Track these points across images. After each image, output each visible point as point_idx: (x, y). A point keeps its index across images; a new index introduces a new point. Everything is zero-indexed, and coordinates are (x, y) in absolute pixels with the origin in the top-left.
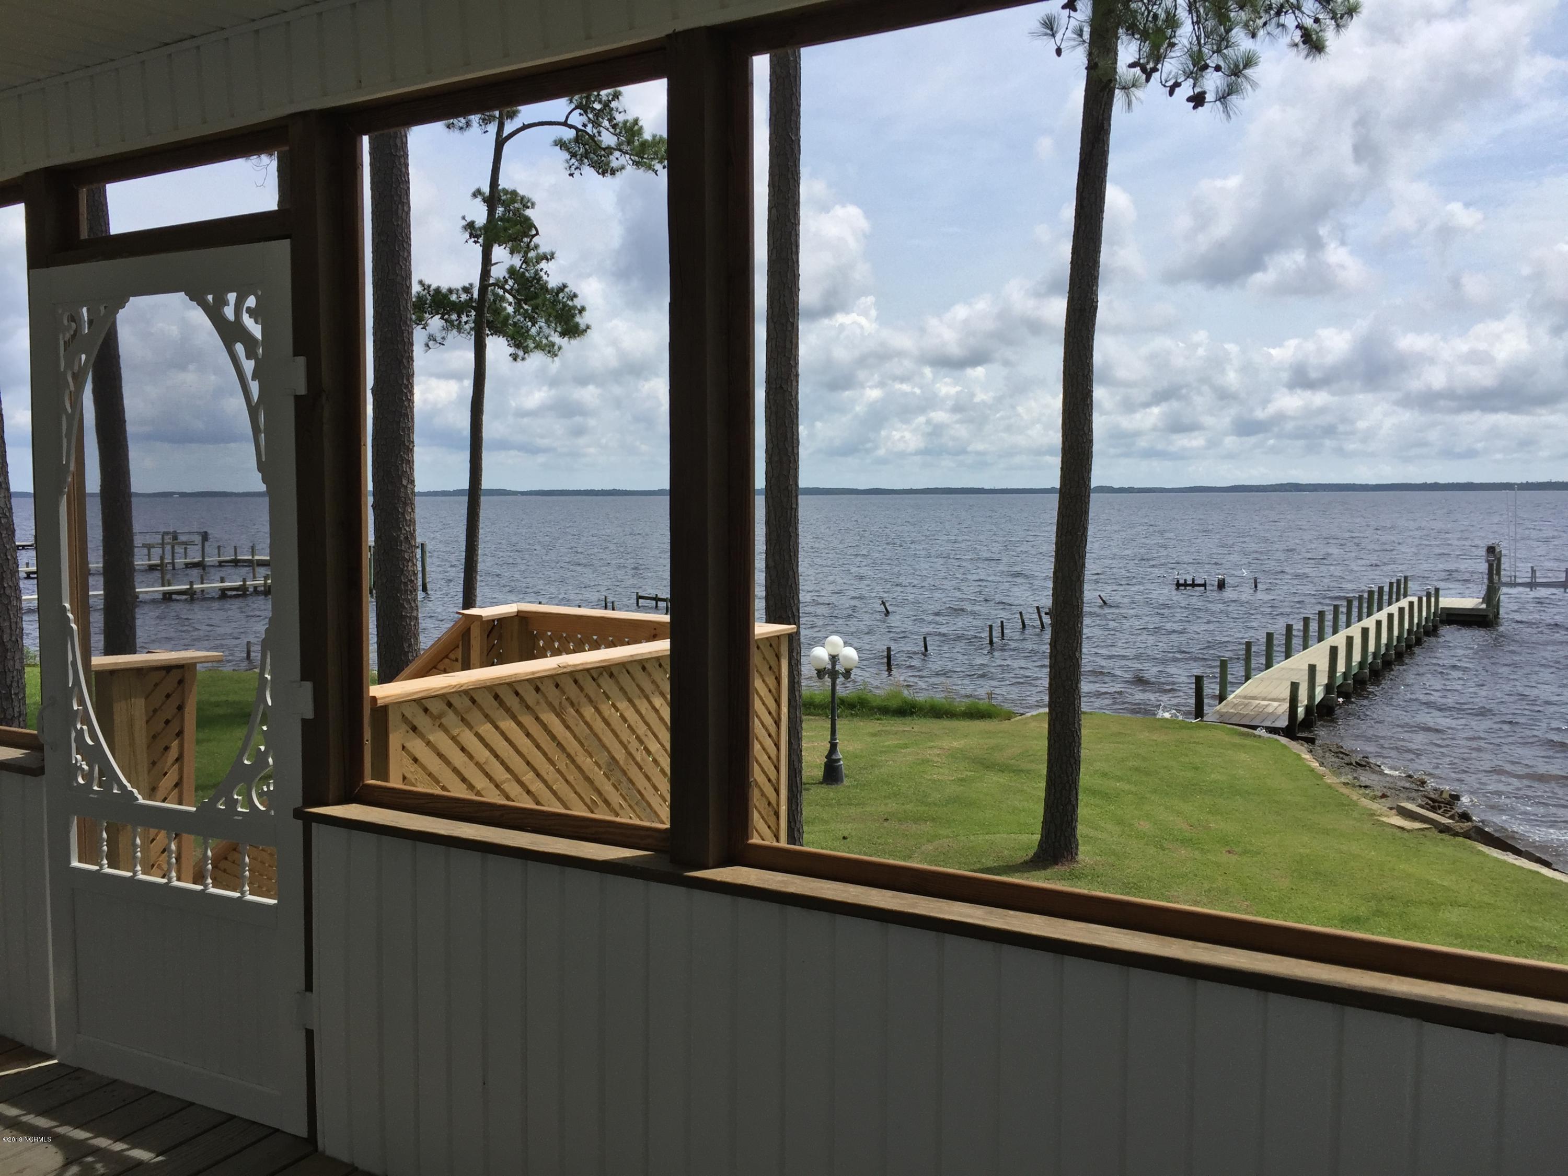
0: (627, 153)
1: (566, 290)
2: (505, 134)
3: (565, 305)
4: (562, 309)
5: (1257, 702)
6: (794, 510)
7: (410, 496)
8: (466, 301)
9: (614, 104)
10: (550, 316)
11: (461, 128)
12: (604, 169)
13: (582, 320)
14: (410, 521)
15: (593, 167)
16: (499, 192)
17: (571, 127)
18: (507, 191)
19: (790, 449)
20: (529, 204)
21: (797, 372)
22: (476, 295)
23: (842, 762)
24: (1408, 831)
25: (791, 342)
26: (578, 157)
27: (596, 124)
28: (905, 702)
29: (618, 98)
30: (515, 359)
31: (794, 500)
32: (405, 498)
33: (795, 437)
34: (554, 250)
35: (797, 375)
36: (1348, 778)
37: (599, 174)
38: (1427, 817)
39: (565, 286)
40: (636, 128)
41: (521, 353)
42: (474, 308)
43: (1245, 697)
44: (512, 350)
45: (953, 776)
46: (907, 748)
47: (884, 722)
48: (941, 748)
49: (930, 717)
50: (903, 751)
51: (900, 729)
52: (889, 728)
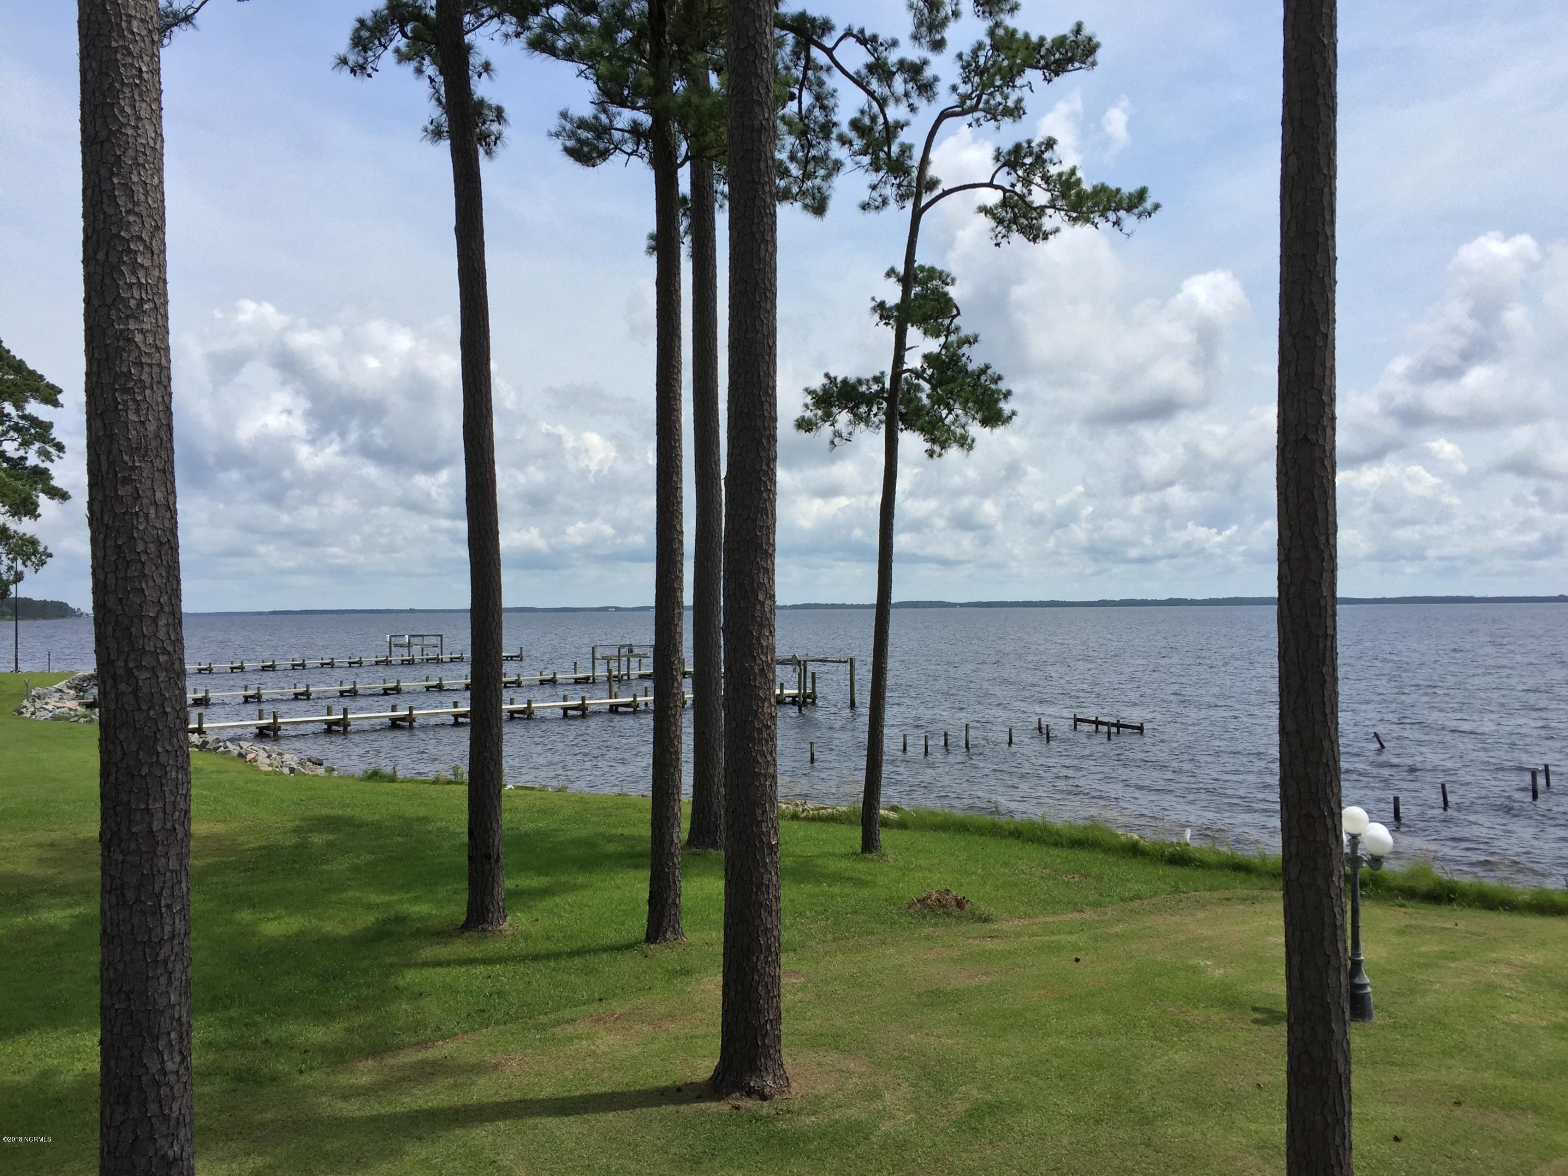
0: (1063, 210)
1: (989, 371)
2: (923, 203)
3: (986, 388)
4: (983, 394)
6: (1329, 639)
7: (768, 615)
8: (876, 391)
9: (1046, 156)
10: (967, 401)
11: (877, 208)
12: (1035, 234)
13: (1006, 407)
14: (767, 647)
15: (1023, 233)
16: (915, 270)
17: (997, 187)
18: (924, 267)
19: (1322, 540)
20: (949, 280)
21: (1333, 413)
22: (887, 385)
23: (1369, 989)
25: (1324, 367)
26: (1005, 224)
27: (1027, 182)
28: (1440, 884)
29: (1052, 148)
30: (931, 456)
31: (1329, 622)
32: (761, 618)
33: (1330, 519)
34: (977, 333)
35: (1333, 419)
37: (1030, 240)
39: (987, 367)
40: (1073, 179)
41: (937, 448)
42: (884, 399)
44: (928, 446)
45: (1542, 1019)
46: (1455, 959)
47: (1410, 910)
48: (1510, 964)
49: (1478, 908)
50: (1453, 965)
51: (1437, 924)
52: (1419, 922)
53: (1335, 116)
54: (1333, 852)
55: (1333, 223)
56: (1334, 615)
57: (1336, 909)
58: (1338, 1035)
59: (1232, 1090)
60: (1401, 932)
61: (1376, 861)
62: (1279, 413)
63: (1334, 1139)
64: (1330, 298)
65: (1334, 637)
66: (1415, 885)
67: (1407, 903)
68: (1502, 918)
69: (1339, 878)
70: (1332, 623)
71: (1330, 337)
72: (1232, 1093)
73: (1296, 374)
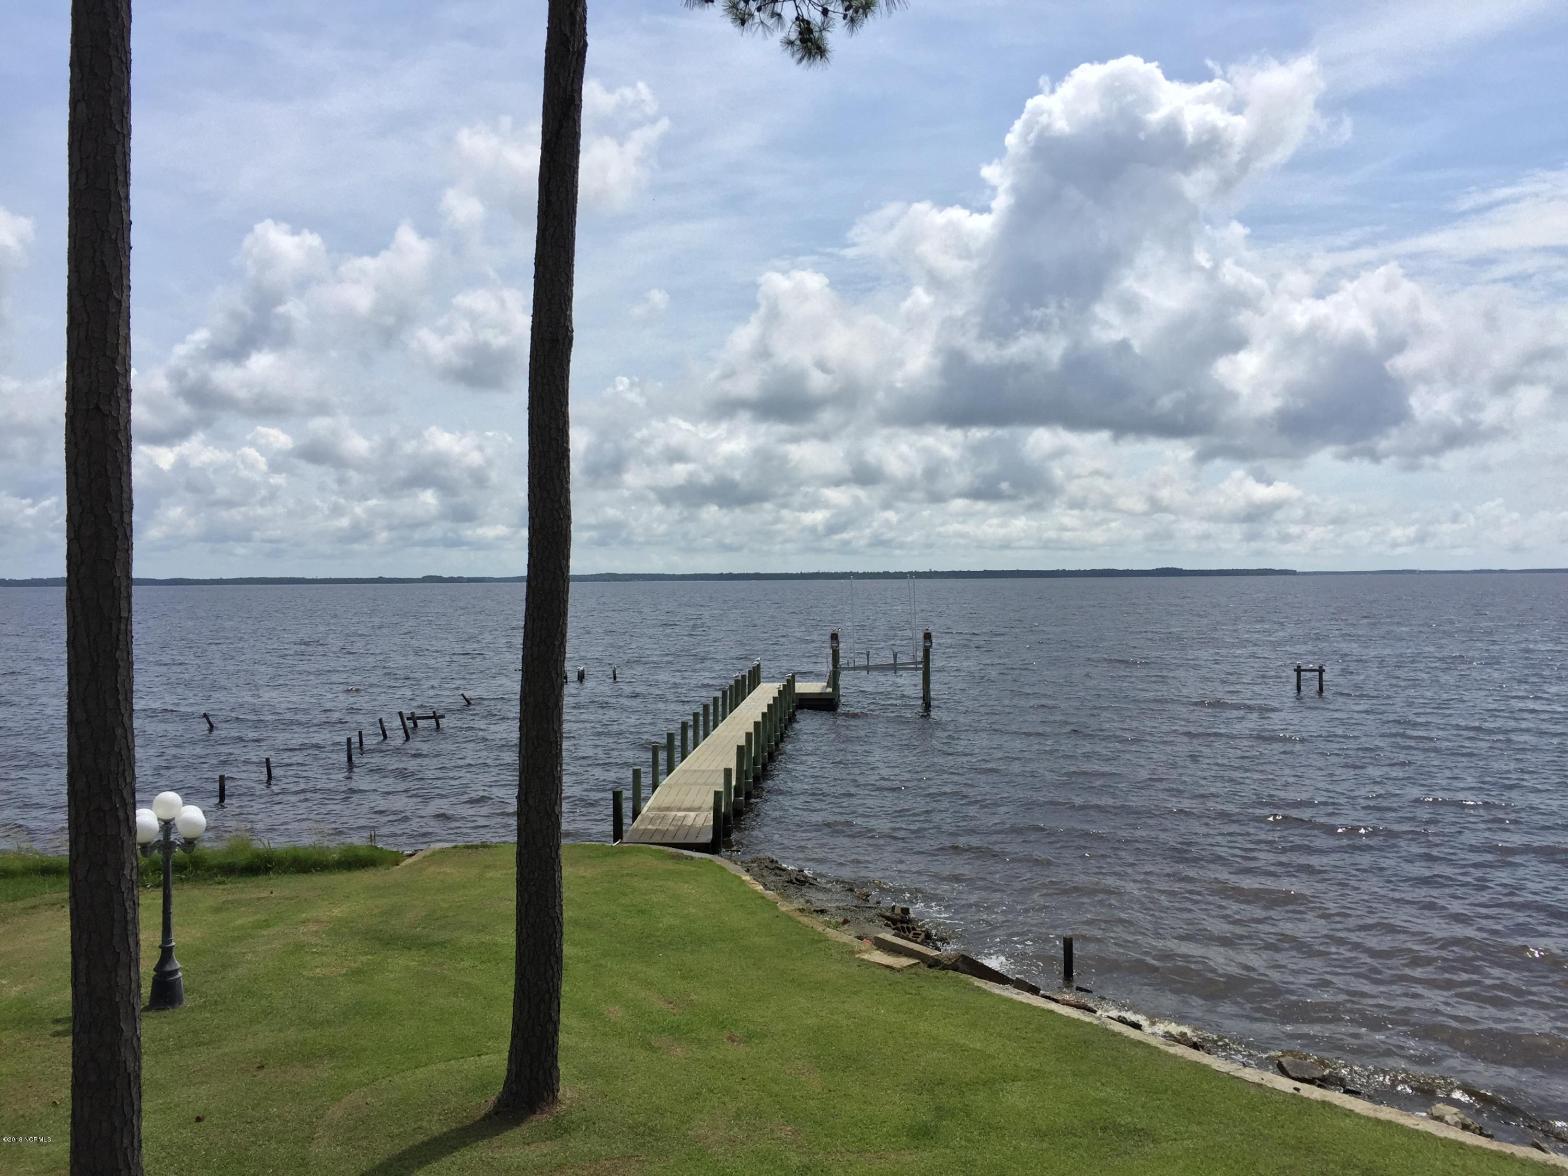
5: (673, 813)
6: (124, 622)
19: (116, 517)
21: (128, 385)
23: (180, 974)
24: (899, 970)
28: (258, 856)
31: (123, 604)
33: (125, 495)
35: (128, 391)
36: (799, 903)
38: (912, 950)
43: (659, 809)
45: (344, 967)
46: (269, 926)
47: (228, 886)
48: (318, 921)
49: (293, 873)
50: (265, 933)
51: (253, 896)
52: (237, 896)
53: (129, 72)
54: (125, 844)
55: (127, 184)
56: (129, 597)
57: (127, 904)
58: (127, 1034)
59: (23, 1116)
60: (217, 910)
61: (189, 843)
62: (68, 378)
63: (122, 1142)
64: (124, 263)
65: (128, 620)
66: (234, 860)
67: (224, 879)
68: (314, 879)
69: (132, 870)
70: (126, 605)
71: (123, 304)
72: (22, 1120)
73: (87, 336)
